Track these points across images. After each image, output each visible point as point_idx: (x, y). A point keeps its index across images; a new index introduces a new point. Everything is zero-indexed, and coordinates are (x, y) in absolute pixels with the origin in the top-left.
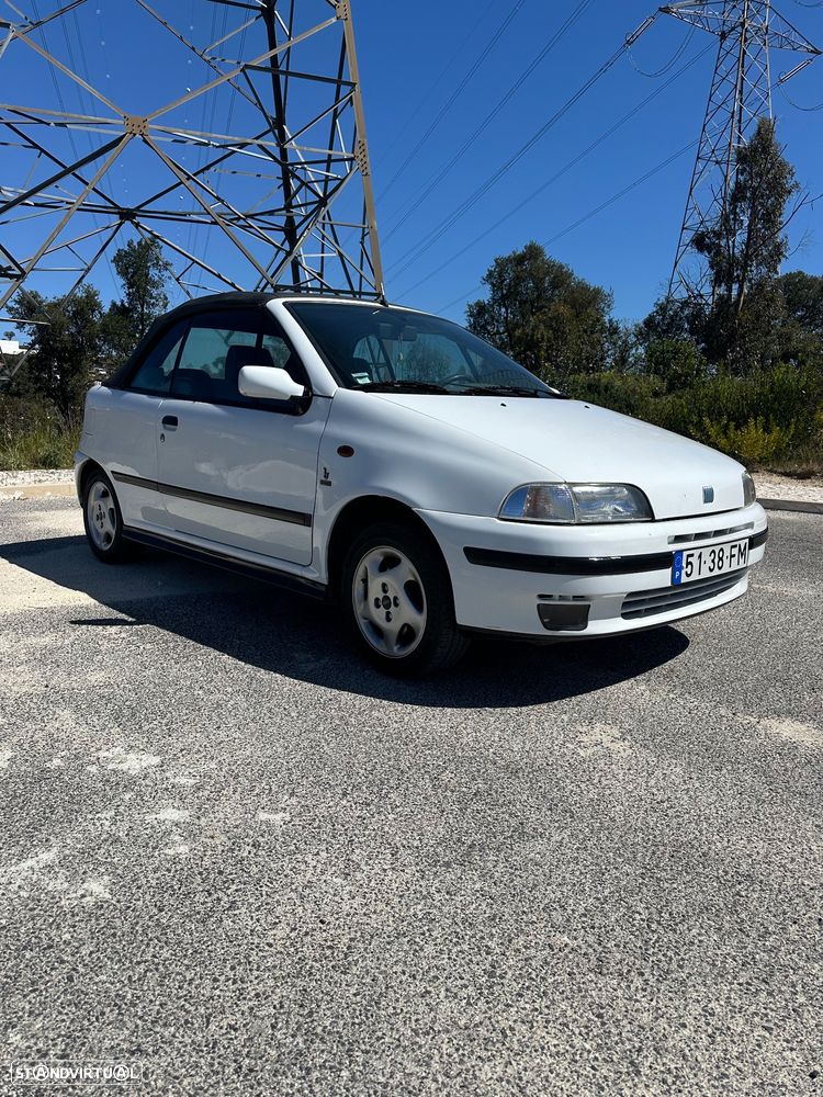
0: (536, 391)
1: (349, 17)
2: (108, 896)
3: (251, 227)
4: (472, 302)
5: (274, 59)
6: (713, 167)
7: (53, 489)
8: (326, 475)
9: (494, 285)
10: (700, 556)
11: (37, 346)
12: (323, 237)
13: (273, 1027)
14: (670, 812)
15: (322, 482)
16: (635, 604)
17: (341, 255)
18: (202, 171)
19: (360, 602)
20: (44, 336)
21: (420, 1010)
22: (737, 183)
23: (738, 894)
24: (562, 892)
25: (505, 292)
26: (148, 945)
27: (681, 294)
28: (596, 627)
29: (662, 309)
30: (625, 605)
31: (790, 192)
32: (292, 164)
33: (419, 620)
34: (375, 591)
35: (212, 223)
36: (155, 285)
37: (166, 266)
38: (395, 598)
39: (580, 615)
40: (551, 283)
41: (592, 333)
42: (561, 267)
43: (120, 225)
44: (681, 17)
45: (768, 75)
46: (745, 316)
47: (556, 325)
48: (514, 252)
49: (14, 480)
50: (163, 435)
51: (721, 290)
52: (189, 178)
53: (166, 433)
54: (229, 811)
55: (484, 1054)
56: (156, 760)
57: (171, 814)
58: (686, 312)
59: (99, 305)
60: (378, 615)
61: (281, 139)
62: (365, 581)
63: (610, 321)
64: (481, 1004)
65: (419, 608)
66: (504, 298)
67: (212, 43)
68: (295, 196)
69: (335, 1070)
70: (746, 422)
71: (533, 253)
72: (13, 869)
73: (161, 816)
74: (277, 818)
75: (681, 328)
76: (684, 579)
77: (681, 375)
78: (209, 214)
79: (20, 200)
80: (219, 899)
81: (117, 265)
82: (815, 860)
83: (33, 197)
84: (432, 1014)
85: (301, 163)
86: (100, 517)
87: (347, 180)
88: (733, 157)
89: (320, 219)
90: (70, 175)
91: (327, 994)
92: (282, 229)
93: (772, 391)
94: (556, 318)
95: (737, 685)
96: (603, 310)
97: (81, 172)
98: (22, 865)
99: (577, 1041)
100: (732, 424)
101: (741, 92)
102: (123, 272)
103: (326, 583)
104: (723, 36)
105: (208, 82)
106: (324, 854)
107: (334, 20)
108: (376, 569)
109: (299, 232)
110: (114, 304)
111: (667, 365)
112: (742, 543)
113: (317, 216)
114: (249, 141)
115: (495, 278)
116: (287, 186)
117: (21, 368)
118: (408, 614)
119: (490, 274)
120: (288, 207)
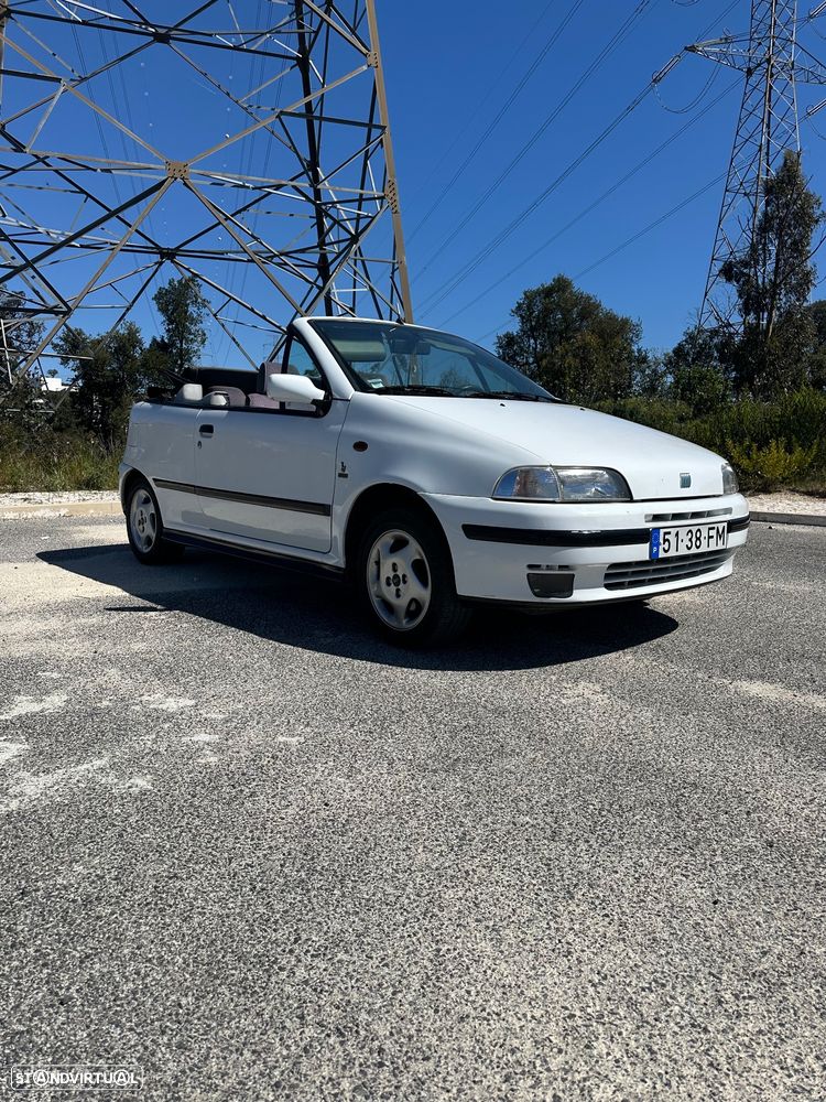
0: (537, 397)
1: (379, 64)
2: (150, 787)
3: (286, 264)
4: (502, 333)
5: (308, 105)
6: (741, 199)
7: (96, 507)
8: (344, 469)
9: (522, 317)
10: (677, 534)
11: (80, 381)
12: (355, 273)
13: (281, 866)
14: (634, 742)
15: (340, 475)
16: (617, 575)
17: (372, 290)
18: (239, 212)
19: (373, 583)
20: (87, 371)
21: (401, 858)
22: (765, 214)
23: (681, 795)
24: (530, 790)
25: (533, 323)
26: (183, 817)
27: (712, 324)
28: (580, 595)
29: (691, 338)
30: (607, 576)
31: (817, 222)
32: (325, 204)
33: (425, 595)
34: (387, 572)
35: (249, 261)
36: (193, 321)
37: (205, 303)
38: (404, 576)
39: (566, 583)
40: (579, 314)
41: (619, 361)
42: (589, 298)
43: (161, 263)
44: (707, 55)
45: (795, 108)
46: (774, 344)
47: (583, 354)
48: (542, 285)
49: (59, 499)
50: (200, 442)
51: (751, 318)
52: (227, 218)
53: (203, 440)
54: (253, 735)
55: (449, 884)
56: (193, 702)
57: (203, 737)
58: (716, 341)
59: (140, 342)
60: (389, 593)
61: (315, 180)
62: (378, 563)
63: (639, 350)
64: (452, 856)
65: (425, 584)
66: (533, 329)
67: (250, 91)
68: (328, 233)
69: (330, 891)
70: (767, 444)
71: (561, 285)
72: (73, 770)
73: (195, 739)
74: (294, 740)
75: (710, 356)
76: (662, 555)
77: (706, 400)
78: (246, 252)
79: (67, 243)
80: (242, 791)
81: (158, 303)
82: (755, 775)
83: (79, 239)
84: (411, 861)
85: (334, 203)
86: (142, 522)
87: (377, 218)
88: (761, 189)
89: (352, 255)
90: (114, 219)
91: (327, 847)
92: (316, 266)
93: (795, 412)
94: (584, 347)
95: (718, 657)
96: (632, 340)
97: (126, 214)
98: (79, 767)
99: (526, 879)
100: (755, 445)
101: (768, 126)
102: (163, 310)
103: (343, 566)
104: (750, 72)
105: (246, 128)
106: (332, 763)
107: (365, 68)
108: (388, 550)
109: (332, 268)
110: (154, 340)
111: (693, 391)
112: (721, 526)
113: (349, 252)
114: (284, 182)
115: (524, 310)
116: (320, 225)
117: (64, 404)
118: (415, 590)
119: (519, 307)
120: (322, 244)
